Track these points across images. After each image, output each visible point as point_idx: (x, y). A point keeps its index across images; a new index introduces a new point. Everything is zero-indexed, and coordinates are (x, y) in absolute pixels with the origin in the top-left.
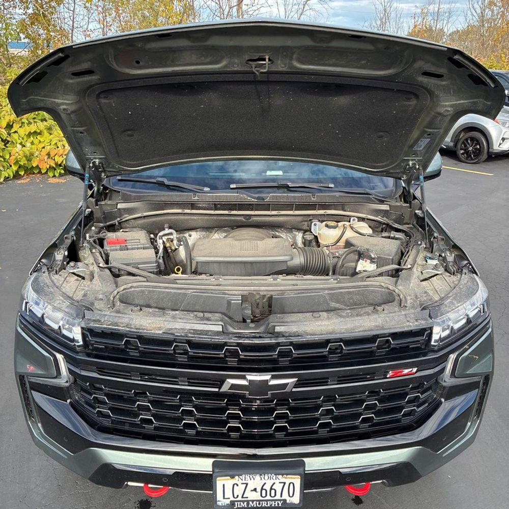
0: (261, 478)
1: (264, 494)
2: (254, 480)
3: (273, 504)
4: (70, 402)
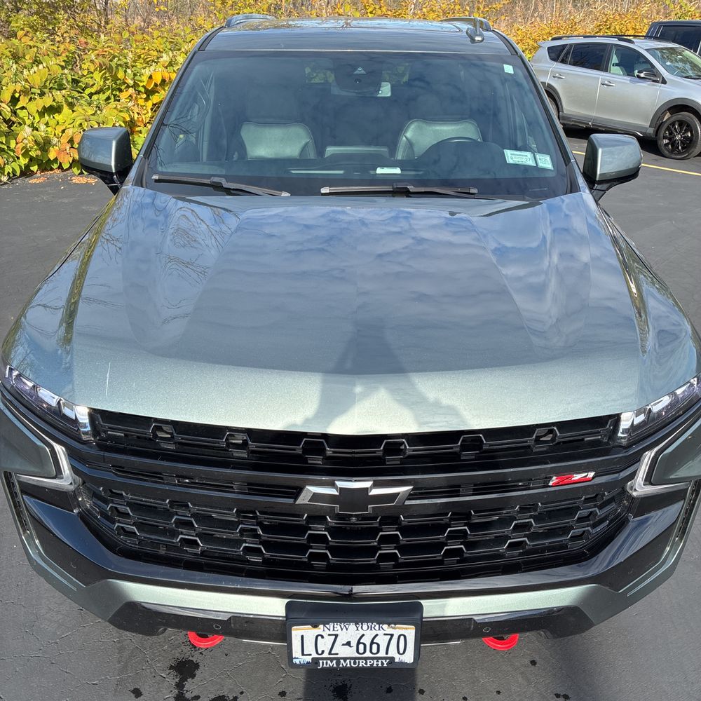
0: (357, 628)
1: (361, 650)
2: (347, 629)
3: (375, 663)
4: (79, 513)
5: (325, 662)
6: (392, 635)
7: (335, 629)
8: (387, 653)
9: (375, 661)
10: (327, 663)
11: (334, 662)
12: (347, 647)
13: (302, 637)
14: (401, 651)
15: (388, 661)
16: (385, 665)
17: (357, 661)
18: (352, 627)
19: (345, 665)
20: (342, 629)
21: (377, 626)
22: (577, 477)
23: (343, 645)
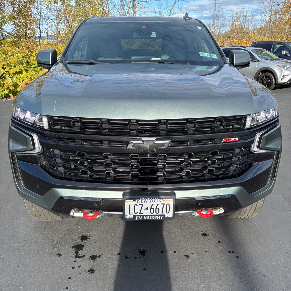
0: (151, 201)
1: (152, 212)
2: (146, 202)
3: (158, 217)
4: (40, 165)
5: (138, 217)
6: (164, 204)
7: (142, 202)
8: (162, 213)
9: (158, 216)
10: (139, 217)
11: (142, 217)
12: (147, 210)
13: (129, 205)
14: (168, 212)
15: (163, 216)
16: (162, 218)
17: (151, 216)
18: (148, 200)
19: (146, 218)
20: (145, 202)
21: (158, 200)
22: (232, 139)
23: (145, 209)
